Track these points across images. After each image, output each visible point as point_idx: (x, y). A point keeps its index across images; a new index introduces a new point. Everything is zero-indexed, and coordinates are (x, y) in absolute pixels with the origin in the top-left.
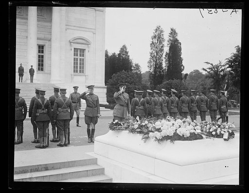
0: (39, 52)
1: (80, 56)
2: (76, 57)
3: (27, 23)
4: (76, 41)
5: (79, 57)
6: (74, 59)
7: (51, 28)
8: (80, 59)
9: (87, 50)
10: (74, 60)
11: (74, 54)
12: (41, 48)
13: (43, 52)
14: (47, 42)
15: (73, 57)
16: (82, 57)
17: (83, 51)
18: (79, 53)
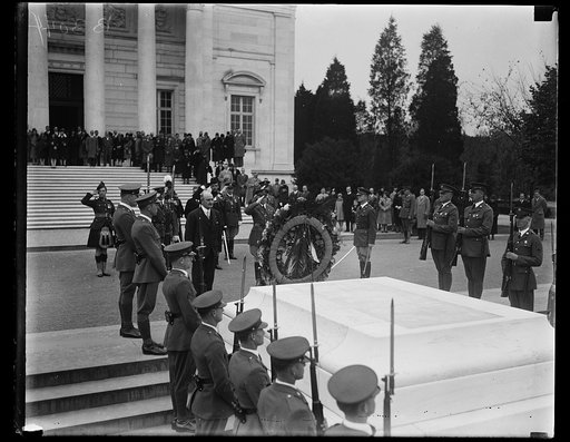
0: (163, 105)
1: (244, 111)
2: (235, 113)
3: (136, 47)
4: (235, 80)
5: (241, 113)
6: (232, 116)
7: (184, 56)
8: (244, 117)
9: (257, 99)
10: (232, 120)
11: (232, 106)
12: (165, 97)
13: (169, 106)
14: (177, 83)
15: (230, 113)
16: (247, 114)
17: (249, 100)
18: (241, 105)
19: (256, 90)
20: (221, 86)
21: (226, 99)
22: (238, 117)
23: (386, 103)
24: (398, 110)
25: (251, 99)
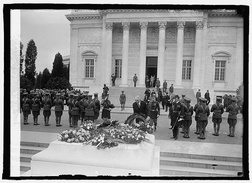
4: (218, 55)
9: (227, 62)
11: (216, 65)
12: (189, 63)
13: (190, 66)
15: (215, 68)
16: (223, 68)
17: (224, 62)
19: (227, 58)
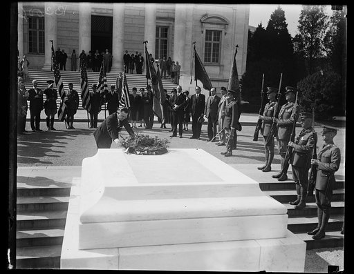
0: (162, 36)
1: (214, 40)
2: (208, 41)
4: (209, 20)
5: (212, 42)
6: (206, 43)
8: (214, 44)
9: (223, 33)
10: (206, 46)
11: (206, 37)
12: (164, 31)
13: (166, 37)
14: (171, 22)
15: (205, 41)
16: (216, 42)
17: (218, 33)
18: (213, 36)
19: (223, 27)
20: (200, 24)
21: (202, 32)
22: (210, 44)
23: (309, 35)
24: (318, 40)
25: (219, 32)
